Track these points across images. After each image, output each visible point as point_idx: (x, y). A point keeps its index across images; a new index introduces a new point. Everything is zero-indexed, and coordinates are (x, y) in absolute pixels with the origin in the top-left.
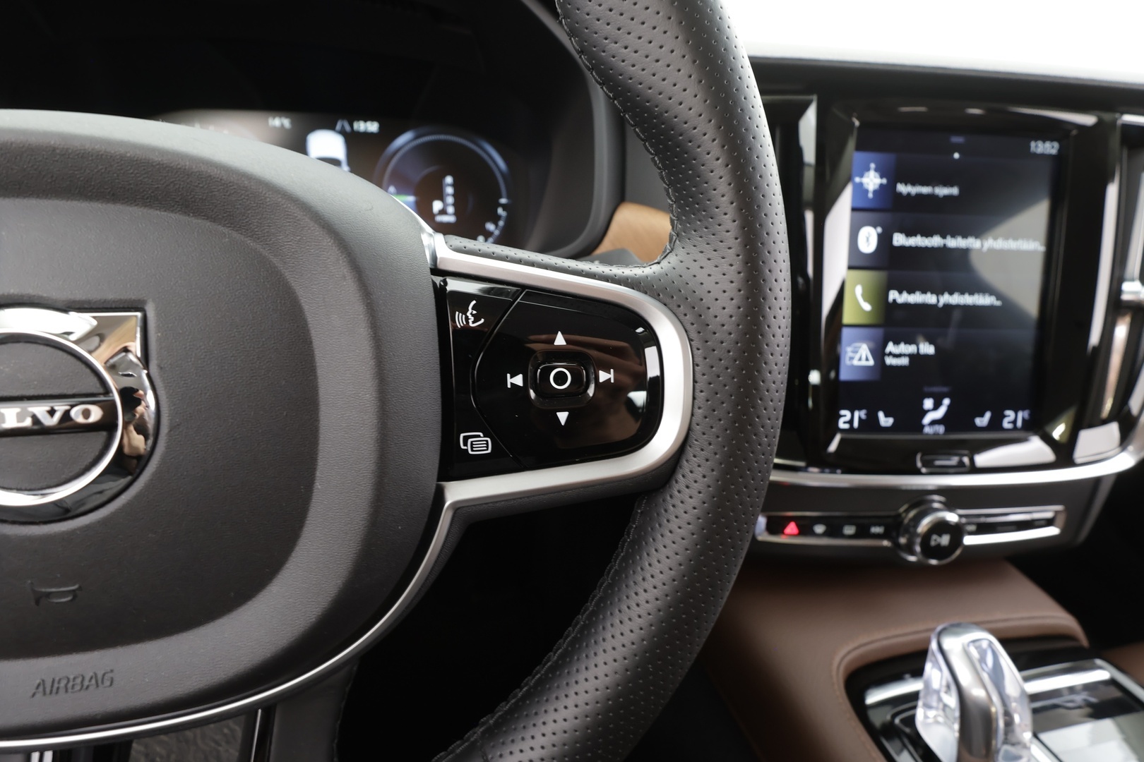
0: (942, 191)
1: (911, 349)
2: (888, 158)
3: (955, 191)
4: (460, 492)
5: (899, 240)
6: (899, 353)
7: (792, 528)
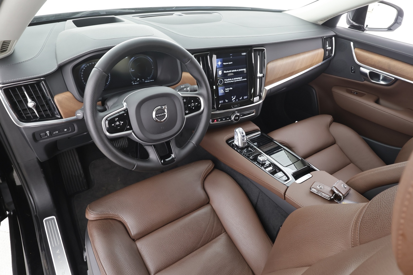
0: (230, 63)
1: (229, 89)
3: (232, 63)
5: (225, 72)
7: (215, 121)
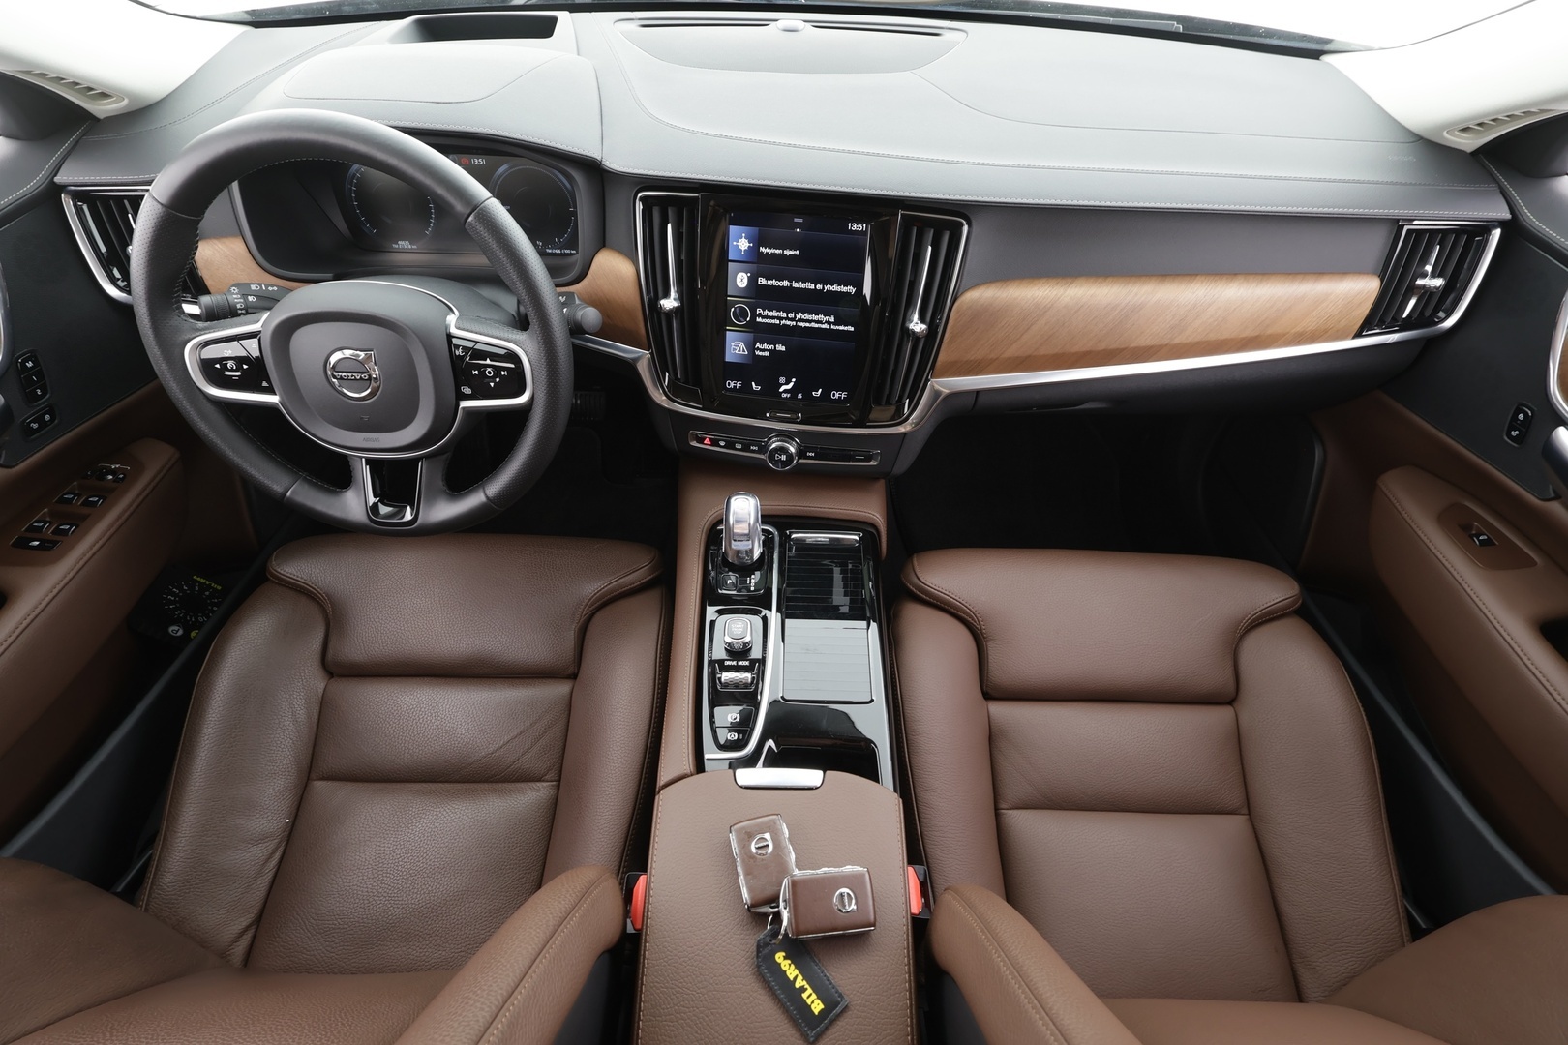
0: (788, 252)
1: (771, 347)
2: (754, 230)
3: (797, 253)
4: (465, 404)
5: (762, 281)
6: (764, 349)
7: (708, 441)
